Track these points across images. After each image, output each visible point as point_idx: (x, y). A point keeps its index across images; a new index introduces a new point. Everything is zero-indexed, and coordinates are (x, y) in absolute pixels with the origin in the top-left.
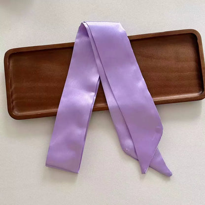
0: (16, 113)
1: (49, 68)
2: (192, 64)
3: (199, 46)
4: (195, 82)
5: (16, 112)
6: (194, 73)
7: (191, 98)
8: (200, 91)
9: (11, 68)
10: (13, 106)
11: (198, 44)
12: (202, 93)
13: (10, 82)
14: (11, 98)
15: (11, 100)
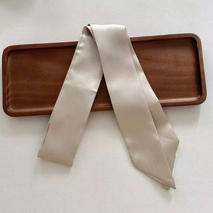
1: (48, 66)
5: (11, 109)
8: (198, 95)
9: (8, 65)
10: (9, 103)
11: (198, 48)
12: (201, 97)
13: (6, 79)
14: (7, 94)
15: (7, 97)
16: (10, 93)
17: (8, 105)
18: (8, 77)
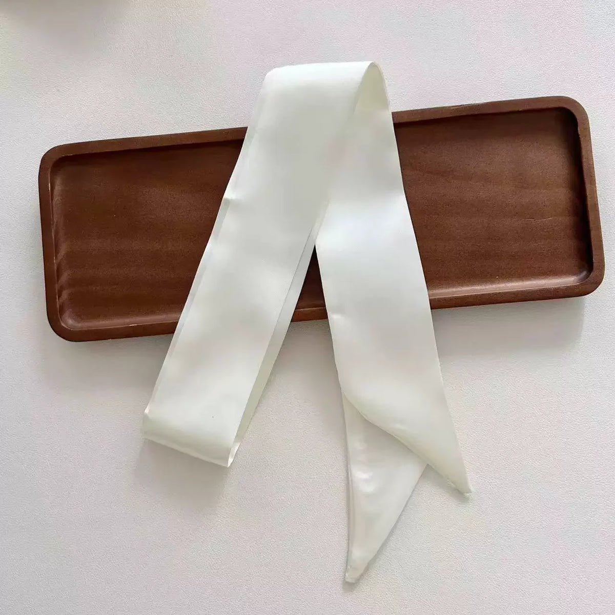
5: (70, 321)
9: (57, 199)
10: (63, 303)
11: (579, 138)
12: (587, 276)
13: (53, 238)
14: (58, 281)
15: (57, 287)
16: (65, 277)
17: (62, 310)
18: (57, 233)
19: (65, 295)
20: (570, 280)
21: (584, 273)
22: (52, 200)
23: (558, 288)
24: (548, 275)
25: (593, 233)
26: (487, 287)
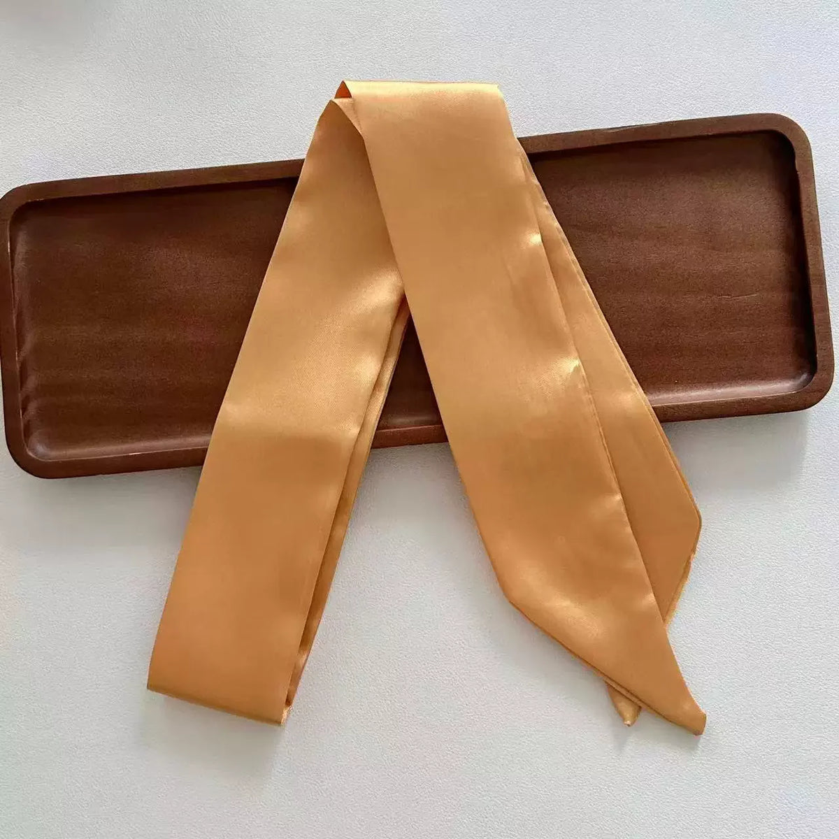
0: (40, 450)
2: (772, 260)
3: (803, 186)
4: (779, 332)
6: (779, 298)
7: (759, 400)
8: (799, 370)
9: (20, 265)
10: (29, 421)
11: (797, 175)
12: (809, 380)
13: (15, 322)
14: (21, 387)
15: (20, 397)
16: (32, 382)
17: (28, 432)
18: (19, 315)
19: (32, 407)
20: (781, 387)
21: (804, 376)
22: (12, 267)
23: (765, 399)
24: (751, 379)
25: (817, 317)
26: (660, 397)
